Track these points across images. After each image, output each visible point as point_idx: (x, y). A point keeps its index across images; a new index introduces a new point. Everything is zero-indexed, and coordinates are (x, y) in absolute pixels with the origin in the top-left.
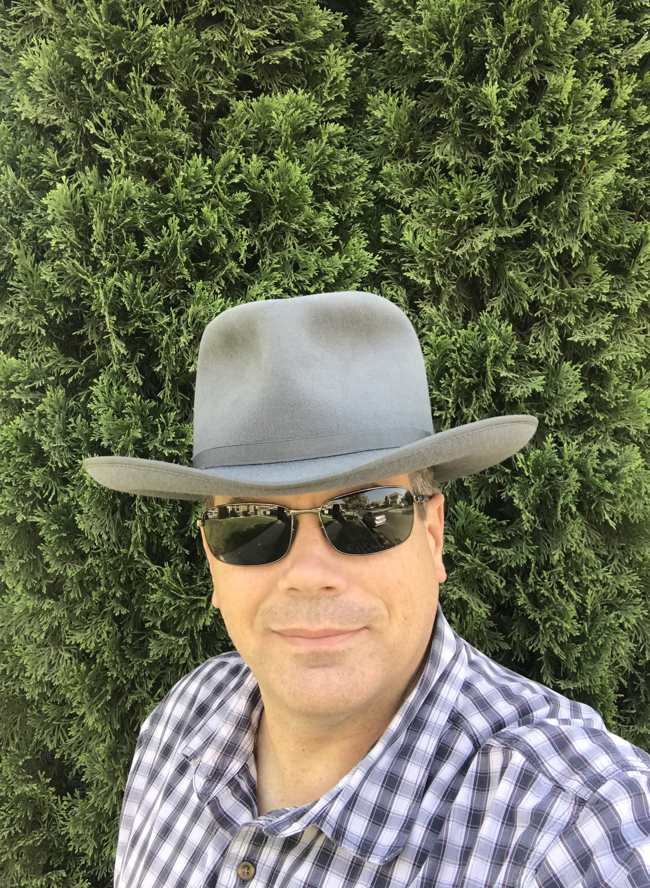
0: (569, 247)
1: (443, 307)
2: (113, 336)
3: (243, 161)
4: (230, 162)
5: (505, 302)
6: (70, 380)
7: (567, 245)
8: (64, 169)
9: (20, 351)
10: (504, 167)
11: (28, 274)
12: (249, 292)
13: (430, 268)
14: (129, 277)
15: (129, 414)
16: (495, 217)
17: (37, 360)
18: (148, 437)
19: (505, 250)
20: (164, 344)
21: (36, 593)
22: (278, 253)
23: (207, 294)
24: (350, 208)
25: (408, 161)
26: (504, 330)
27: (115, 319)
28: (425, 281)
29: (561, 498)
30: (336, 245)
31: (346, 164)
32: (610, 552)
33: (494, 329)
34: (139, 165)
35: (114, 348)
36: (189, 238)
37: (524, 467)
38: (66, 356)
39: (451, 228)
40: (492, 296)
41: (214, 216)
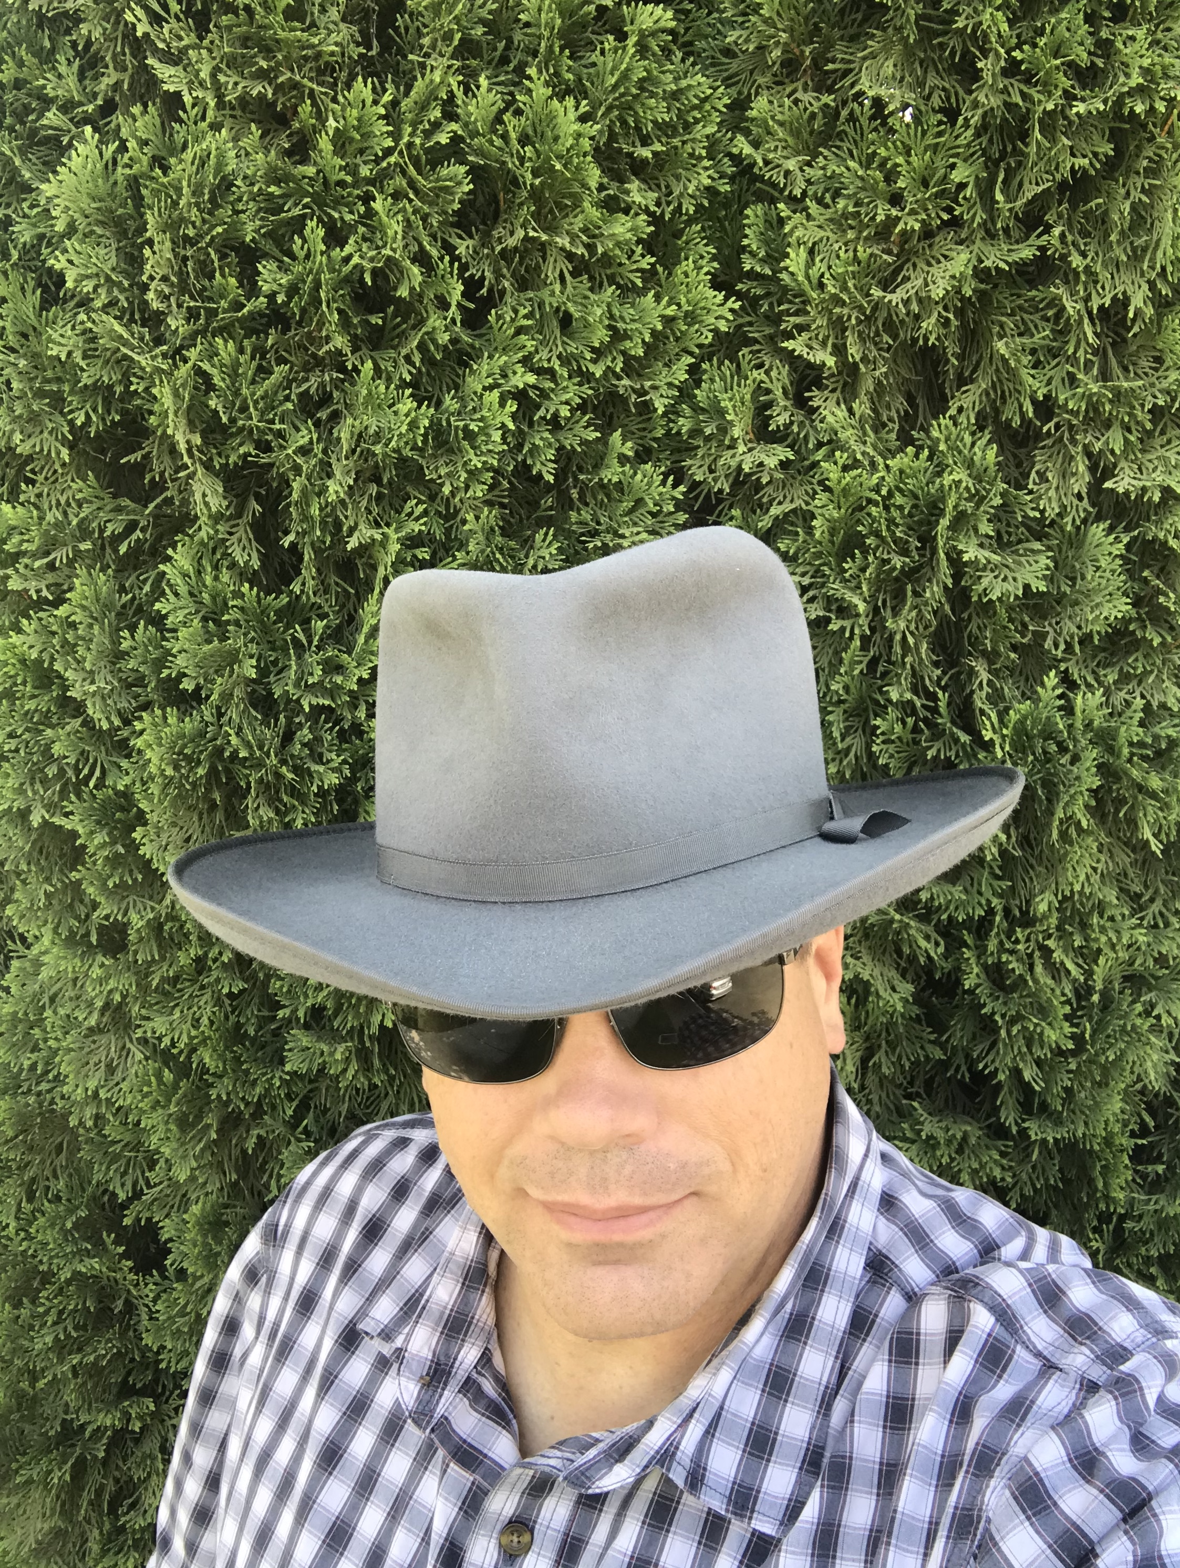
0: (1124, 293)
1: (862, 407)
2: (200, 471)
3: (459, 93)
4: (431, 96)
5: (988, 394)
6: (123, 549)
7: (1120, 289)
8: (90, 108)
9: (23, 486)
10: (1004, 119)
11: (31, 332)
12: (469, 379)
13: (839, 326)
14: (226, 348)
15: (237, 623)
16: (978, 219)
17: (58, 504)
18: (275, 663)
19: (996, 286)
20: (295, 496)
21: (78, 944)
22: (531, 294)
23: (382, 388)
24: (681, 194)
25: (805, 90)
26: (979, 454)
27: (197, 440)
28: (826, 358)
29: (1061, 804)
30: (649, 275)
31: (675, 95)
32: (1146, 887)
33: (960, 452)
34: (244, 101)
35: (198, 497)
36: (346, 269)
37: (995, 737)
38: (115, 496)
39: (887, 240)
40: (962, 381)
41: (395, 227)
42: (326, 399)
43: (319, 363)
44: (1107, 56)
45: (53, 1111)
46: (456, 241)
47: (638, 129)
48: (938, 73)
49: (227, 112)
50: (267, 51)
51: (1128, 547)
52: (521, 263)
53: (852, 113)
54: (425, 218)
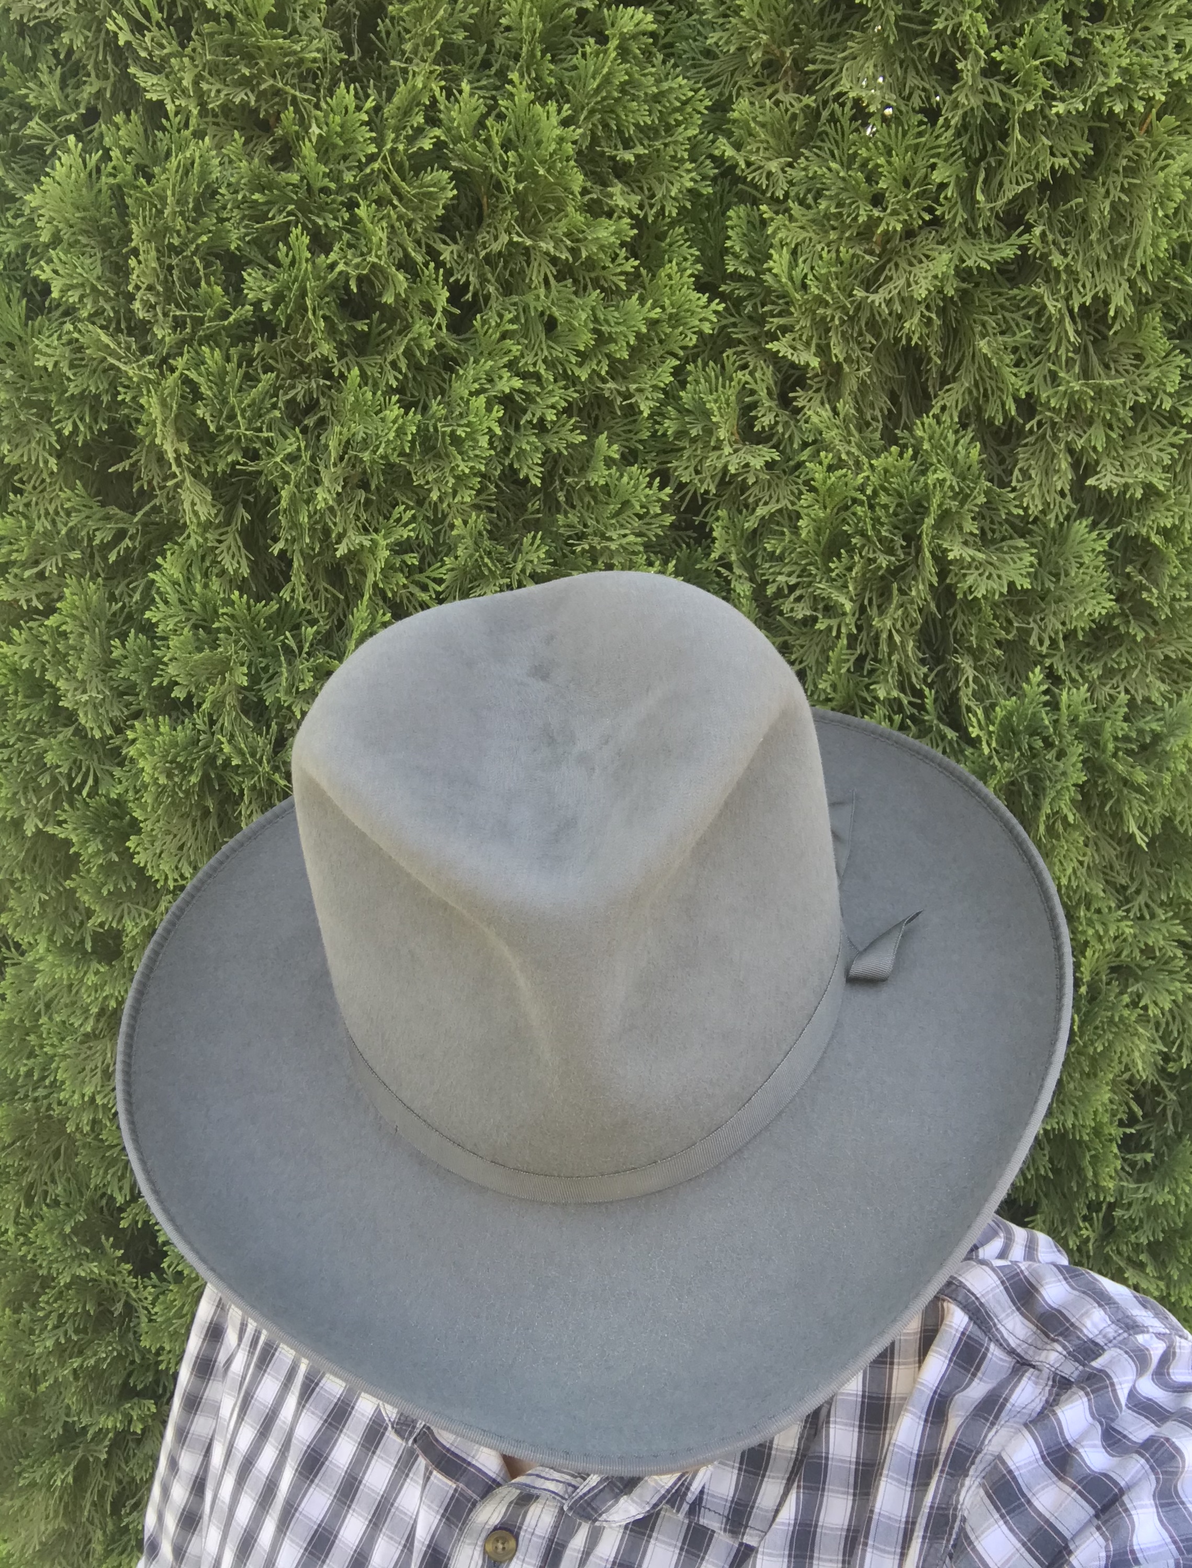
0: (1105, 291)
1: (846, 406)
2: (189, 480)
3: (441, 98)
4: (414, 102)
5: (970, 392)
6: (112, 557)
7: (1101, 287)
8: (73, 117)
9: (12, 496)
10: (984, 119)
11: (16, 342)
12: (456, 385)
13: (823, 327)
14: (212, 357)
15: (227, 631)
16: (959, 219)
17: (47, 513)
18: (266, 669)
19: (977, 285)
20: (284, 504)
21: (72, 951)
22: (515, 298)
23: (369, 395)
24: (664, 197)
25: (786, 90)
26: (963, 452)
27: (186, 449)
28: (810, 359)
29: (1048, 800)
30: (633, 278)
31: (656, 98)
32: (1132, 879)
33: (943, 451)
34: (226, 108)
35: (187, 506)
36: (331, 277)
37: (981, 734)
38: (103, 504)
39: (869, 240)
40: (945, 380)
41: (380, 234)
42: (312, 406)
43: (305, 369)
44: (1085, 56)
45: (50, 1117)
46: (440, 247)
47: (620, 132)
48: (918, 73)
49: (210, 119)
50: (250, 58)
51: (1111, 543)
52: (505, 268)
53: (832, 114)
54: (408, 225)
